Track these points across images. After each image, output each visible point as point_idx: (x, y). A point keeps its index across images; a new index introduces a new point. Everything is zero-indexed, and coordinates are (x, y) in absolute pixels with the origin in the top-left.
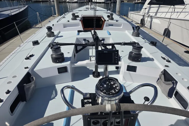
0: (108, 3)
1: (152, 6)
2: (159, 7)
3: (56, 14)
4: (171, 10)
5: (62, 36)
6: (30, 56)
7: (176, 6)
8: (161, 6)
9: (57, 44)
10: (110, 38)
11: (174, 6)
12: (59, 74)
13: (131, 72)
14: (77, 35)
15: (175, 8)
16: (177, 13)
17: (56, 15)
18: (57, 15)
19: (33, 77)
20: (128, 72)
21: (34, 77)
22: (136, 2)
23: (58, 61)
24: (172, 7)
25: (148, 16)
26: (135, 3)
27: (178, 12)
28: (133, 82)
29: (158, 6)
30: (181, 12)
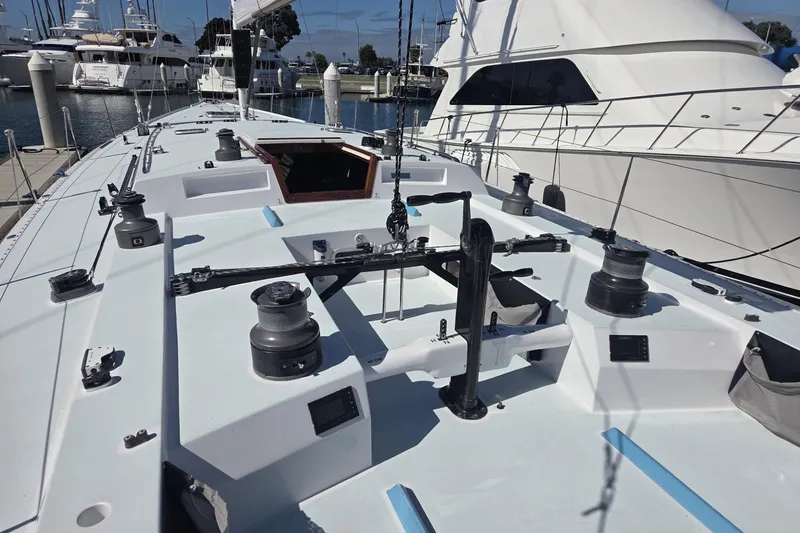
0: (268, 98)
1: (467, 108)
2: (497, 112)
3: (42, 138)
4: (554, 122)
5: (197, 238)
6: (105, 359)
7: (572, 108)
8: (503, 107)
9: (216, 276)
10: (428, 226)
11: (563, 106)
12: (318, 438)
13: (628, 365)
14: (275, 226)
15: (567, 115)
16: (573, 131)
17: (43, 144)
18: (47, 143)
19: (200, 490)
20: (615, 364)
21: (205, 486)
22: (375, 96)
23: (301, 366)
24: (558, 109)
25: (466, 145)
26: (373, 101)
27: (576, 128)
28: (637, 408)
29: (492, 108)
30: (594, 128)
